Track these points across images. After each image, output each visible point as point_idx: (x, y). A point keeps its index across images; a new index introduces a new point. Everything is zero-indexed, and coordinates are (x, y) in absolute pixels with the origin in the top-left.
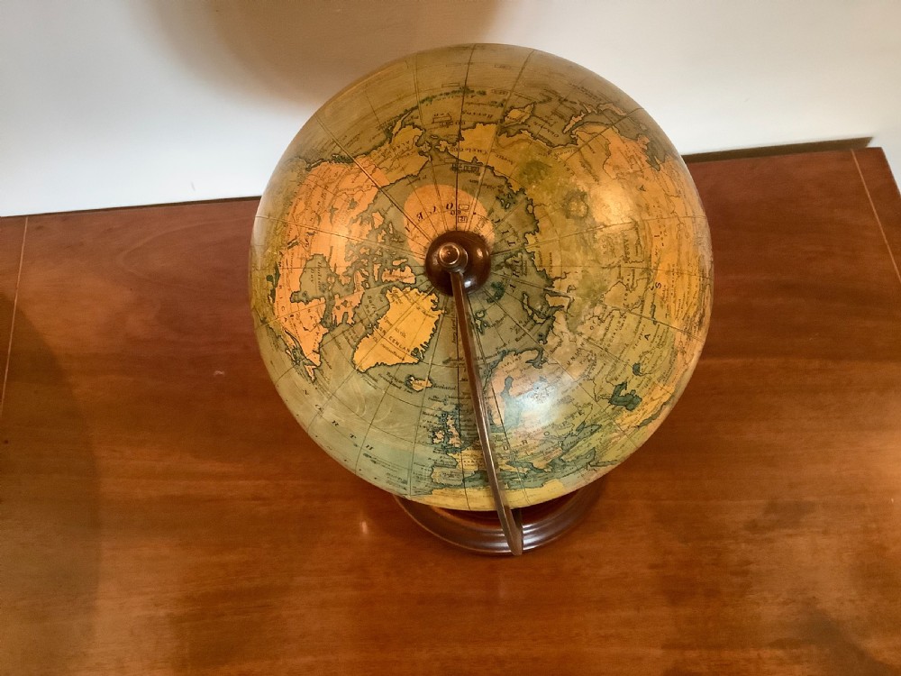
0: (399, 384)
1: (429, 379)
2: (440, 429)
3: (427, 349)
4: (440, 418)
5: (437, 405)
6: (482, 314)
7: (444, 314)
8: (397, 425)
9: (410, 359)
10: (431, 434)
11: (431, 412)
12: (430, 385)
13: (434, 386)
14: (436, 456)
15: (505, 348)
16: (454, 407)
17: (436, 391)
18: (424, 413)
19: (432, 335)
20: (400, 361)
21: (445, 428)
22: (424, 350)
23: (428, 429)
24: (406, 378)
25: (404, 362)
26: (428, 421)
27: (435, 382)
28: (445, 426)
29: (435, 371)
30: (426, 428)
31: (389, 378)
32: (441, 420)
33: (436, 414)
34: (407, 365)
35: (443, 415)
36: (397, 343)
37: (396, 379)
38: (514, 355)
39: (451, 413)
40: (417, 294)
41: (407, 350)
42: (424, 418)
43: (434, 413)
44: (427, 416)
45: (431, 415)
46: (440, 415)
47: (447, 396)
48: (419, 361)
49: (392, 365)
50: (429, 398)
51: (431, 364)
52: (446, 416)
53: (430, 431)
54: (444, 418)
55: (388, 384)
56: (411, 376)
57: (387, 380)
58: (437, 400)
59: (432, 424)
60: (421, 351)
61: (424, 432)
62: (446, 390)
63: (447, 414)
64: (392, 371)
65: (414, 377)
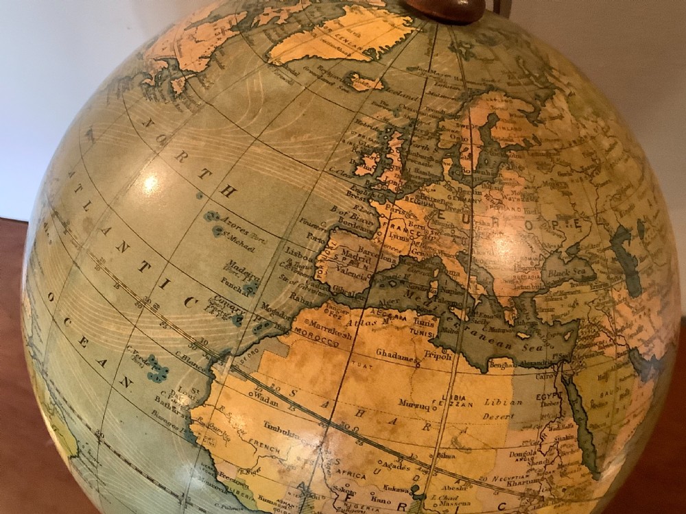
0: (331, 80)
1: (381, 80)
2: (375, 150)
3: (386, 51)
4: (380, 133)
5: (384, 113)
7: (419, 32)
8: (305, 137)
9: (358, 56)
10: (356, 158)
11: (370, 121)
12: (380, 86)
13: (388, 89)
14: (347, 204)
15: (493, 84)
16: (408, 121)
17: (386, 96)
18: (359, 122)
19: (397, 43)
20: (344, 56)
21: (384, 150)
22: (383, 52)
23: (355, 148)
24: (346, 74)
25: (349, 58)
26: (360, 135)
27: (390, 86)
28: (385, 148)
29: (393, 75)
30: (351, 146)
31: (318, 72)
32: (380, 136)
33: (377, 126)
34: (352, 62)
35: (387, 130)
36: (346, 41)
37: (330, 74)
38: (505, 96)
39: (401, 130)
40: (386, 13)
41: (357, 47)
42: (355, 129)
43: (374, 124)
44: (362, 126)
45: (368, 126)
46: (382, 129)
47: (402, 106)
48: (372, 60)
49: (330, 59)
50: (374, 103)
51: (390, 66)
52: (392, 132)
53: (357, 152)
54: (388, 135)
55: (315, 78)
56: (355, 73)
57: (314, 74)
58: (384, 108)
59: (364, 140)
60: (379, 52)
61: (347, 151)
62: (402, 98)
63: (393, 130)
64: (326, 66)
65: (359, 75)
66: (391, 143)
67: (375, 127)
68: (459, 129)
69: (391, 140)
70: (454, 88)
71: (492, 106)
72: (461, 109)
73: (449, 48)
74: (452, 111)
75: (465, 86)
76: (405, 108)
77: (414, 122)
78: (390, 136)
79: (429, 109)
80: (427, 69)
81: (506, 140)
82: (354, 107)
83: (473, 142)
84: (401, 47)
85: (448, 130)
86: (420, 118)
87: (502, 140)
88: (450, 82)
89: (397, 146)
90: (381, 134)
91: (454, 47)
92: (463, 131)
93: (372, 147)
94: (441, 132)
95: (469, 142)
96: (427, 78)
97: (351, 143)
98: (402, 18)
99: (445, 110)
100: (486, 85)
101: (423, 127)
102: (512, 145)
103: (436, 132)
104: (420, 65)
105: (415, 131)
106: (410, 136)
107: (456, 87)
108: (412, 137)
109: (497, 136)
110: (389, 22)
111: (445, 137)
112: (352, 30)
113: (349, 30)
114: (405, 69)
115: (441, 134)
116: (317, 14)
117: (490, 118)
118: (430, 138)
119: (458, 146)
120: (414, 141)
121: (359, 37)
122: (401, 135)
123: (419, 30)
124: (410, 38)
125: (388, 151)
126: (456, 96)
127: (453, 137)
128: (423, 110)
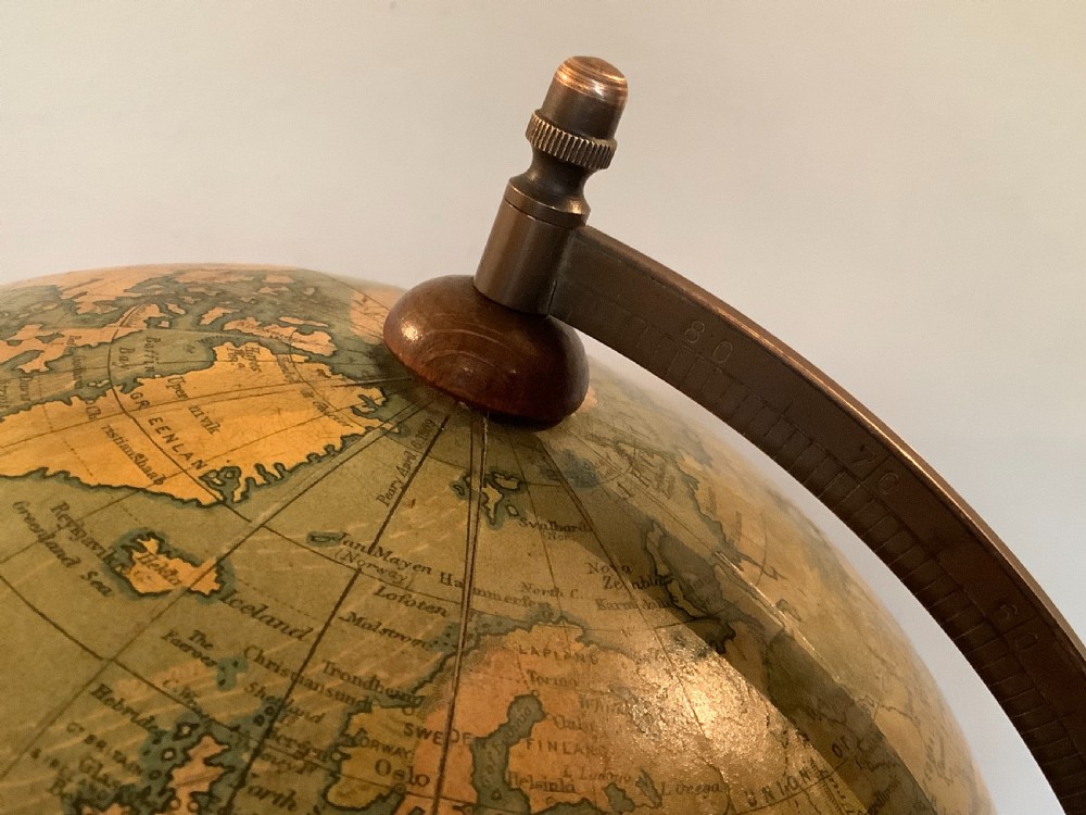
0: (73, 549)
1: (220, 567)
3: (270, 480)
4: (158, 737)
5: (190, 671)
6: (513, 484)
7: (387, 433)
9: (184, 487)
11: (136, 695)
12: (208, 584)
15: (552, 601)
16: (256, 706)
17: (219, 620)
18: (103, 693)
19: (313, 459)
20: (143, 481)
21: (152, 797)
22: (260, 480)
23: (60, 782)
24: (125, 537)
25: (156, 489)
26: (91, 739)
27: (238, 586)
28: (156, 789)
29: (261, 551)
30: (53, 773)
31: (47, 522)
32: (156, 748)
33: (152, 713)
34: (160, 502)
35: (179, 727)
36: (170, 439)
37: (78, 531)
38: (578, 640)
39: (222, 734)
40: (321, 372)
41: (194, 459)
42: (84, 715)
43: (146, 705)
44: (108, 710)
45: (128, 710)
46: (167, 726)
47: (253, 654)
48: (219, 502)
49: (100, 487)
50: (170, 636)
51: (262, 525)
52: (194, 739)
53: (63, 796)
54: (178, 745)
55: (34, 537)
56: (151, 535)
57: (35, 527)
58: (197, 655)
59: (99, 756)
60: (247, 480)
61: (33, 790)
62: (264, 626)
63: (201, 730)
64: (79, 504)
65: (161, 542)
66: (179, 775)
67: (145, 715)
68: (407, 744)
69: (181, 765)
70: (432, 609)
71: (531, 673)
72: (433, 676)
73: (455, 486)
74: (402, 681)
75: (465, 606)
76: (260, 659)
77: (276, 709)
78: (185, 750)
79: (333, 671)
80: (367, 543)
81: (552, 788)
82: (105, 646)
83: (445, 791)
84: (318, 471)
85: (375, 744)
86: (298, 697)
87: (538, 786)
88: (424, 585)
89: (195, 788)
90: (156, 742)
91: (469, 485)
92: (419, 751)
93: (116, 783)
94: (348, 751)
95: (431, 789)
96: (359, 571)
97: (54, 764)
98: (359, 390)
99: (381, 675)
100: (530, 604)
101: (294, 729)
102: (568, 804)
103: (335, 747)
104: (350, 529)
105: (269, 742)
106: (246, 757)
107: (437, 604)
108: (253, 759)
109: (525, 772)
110: (318, 398)
111: (360, 767)
112: (204, 408)
113: (195, 410)
114: (302, 536)
115: (347, 757)
116: (140, 356)
117: (517, 713)
118: (311, 767)
119: (393, 801)
120: (254, 775)
121: (212, 431)
122: (217, 749)
123: (388, 426)
124: (354, 448)
125: (160, 801)
126: (428, 633)
127: (383, 767)
128: (315, 671)
